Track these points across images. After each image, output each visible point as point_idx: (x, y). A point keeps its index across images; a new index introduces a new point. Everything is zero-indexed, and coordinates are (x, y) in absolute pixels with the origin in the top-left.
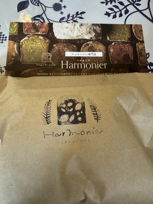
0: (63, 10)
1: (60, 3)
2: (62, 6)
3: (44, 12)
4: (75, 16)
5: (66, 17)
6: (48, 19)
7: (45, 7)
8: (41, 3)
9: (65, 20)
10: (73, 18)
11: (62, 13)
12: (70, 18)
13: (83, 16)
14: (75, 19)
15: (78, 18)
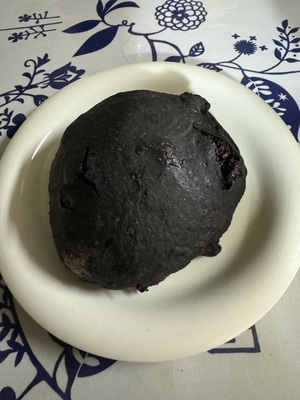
0: (258, 43)
1: (239, 39)
2: (248, 40)
3: (243, 70)
4: (284, 35)
5: (279, 48)
6: (262, 72)
7: (230, 62)
8: (218, 64)
9: (283, 52)
10: (287, 40)
11: (263, 48)
12: (285, 43)
13: (291, 26)
14: (291, 39)
15: (291, 35)
